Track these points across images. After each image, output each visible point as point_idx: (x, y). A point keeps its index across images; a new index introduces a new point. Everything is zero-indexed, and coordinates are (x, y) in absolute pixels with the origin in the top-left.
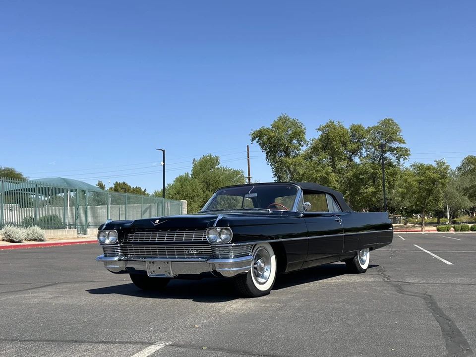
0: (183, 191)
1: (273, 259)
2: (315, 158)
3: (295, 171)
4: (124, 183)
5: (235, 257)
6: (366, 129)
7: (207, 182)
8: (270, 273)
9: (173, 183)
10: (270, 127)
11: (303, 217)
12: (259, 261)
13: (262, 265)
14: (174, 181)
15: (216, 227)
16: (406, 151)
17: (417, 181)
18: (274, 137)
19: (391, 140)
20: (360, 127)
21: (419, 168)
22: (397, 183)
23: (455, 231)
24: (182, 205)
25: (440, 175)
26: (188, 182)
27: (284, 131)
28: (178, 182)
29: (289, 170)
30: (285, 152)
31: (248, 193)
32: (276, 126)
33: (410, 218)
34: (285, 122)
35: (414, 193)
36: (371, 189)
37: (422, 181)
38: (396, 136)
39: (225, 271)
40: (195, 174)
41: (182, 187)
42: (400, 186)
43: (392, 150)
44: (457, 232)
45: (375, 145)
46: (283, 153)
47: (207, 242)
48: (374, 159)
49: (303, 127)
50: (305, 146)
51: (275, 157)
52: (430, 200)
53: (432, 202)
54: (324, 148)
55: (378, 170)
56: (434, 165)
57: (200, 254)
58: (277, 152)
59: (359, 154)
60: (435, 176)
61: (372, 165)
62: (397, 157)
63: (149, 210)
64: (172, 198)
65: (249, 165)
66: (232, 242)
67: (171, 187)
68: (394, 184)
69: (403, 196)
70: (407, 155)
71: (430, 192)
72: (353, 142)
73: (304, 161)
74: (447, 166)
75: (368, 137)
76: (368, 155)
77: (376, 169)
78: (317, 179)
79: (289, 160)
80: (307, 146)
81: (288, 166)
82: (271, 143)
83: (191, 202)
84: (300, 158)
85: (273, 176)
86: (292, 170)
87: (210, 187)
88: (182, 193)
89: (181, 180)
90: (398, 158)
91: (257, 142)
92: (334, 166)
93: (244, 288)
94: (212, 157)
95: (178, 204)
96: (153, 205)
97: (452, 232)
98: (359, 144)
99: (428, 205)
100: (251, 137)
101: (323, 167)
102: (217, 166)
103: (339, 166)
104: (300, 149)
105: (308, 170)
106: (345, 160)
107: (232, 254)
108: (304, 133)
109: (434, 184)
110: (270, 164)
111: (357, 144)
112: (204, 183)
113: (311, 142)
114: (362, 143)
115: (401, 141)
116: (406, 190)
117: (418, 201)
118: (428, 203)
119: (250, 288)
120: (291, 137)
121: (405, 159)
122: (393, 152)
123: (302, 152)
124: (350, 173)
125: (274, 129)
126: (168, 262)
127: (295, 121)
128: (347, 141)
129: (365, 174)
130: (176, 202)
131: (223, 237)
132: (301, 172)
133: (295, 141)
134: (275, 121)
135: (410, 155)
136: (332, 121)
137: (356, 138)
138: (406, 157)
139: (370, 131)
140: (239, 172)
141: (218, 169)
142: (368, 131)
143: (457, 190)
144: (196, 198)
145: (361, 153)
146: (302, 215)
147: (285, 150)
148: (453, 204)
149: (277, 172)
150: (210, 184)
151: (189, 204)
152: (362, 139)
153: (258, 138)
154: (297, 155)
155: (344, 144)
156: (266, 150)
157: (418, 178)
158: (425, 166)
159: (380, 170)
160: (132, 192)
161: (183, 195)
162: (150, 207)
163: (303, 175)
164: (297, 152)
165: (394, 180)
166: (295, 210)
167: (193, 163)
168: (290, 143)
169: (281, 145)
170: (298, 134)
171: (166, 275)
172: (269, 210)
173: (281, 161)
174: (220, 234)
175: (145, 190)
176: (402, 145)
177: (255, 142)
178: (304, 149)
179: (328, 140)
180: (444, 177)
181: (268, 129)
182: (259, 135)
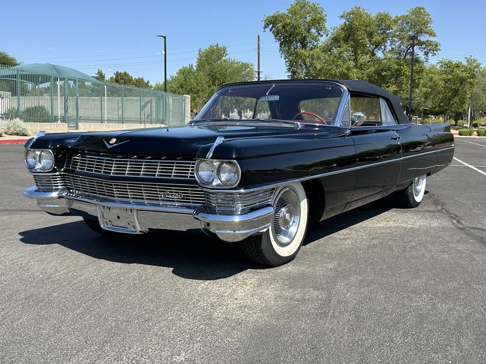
0: (187, 85)
1: (304, 205)
2: (335, 51)
3: (311, 65)
4: (125, 73)
5: (244, 212)
6: (393, 18)
7: (213, 76)
8: (299, 227)
9: (175, 75)
10: (286, 12)
11: (350, 135)
12: (283, 209)
13: (287, 215)
14: (177, 73)
15: (212, 158)
16: (436, 45)
17: (444, 80)
18: (290, 24)
19: (421, 32)
20: (386, 15)
21: (447, 66)
22: (422, 81)
23: (478, 135)
24: (184, 100)
25: (469, 73)
26: (192, 75)
27: (302, 18)
28: (182, 74)
29: (305, 64)
30: (301, 43)
31: (266, 95)
32: (293, 12)
33: (426, 119)
34: (303, 7)
35: (439, 93)
36: (393, 88)
37: (449, 80)
38: (426, 28)
39: (225, 233)
40: (201, 65)
41: (186, 80)
42: (425, 86)
43: (421, 44)
44: (480, 137)
45: (402, 37)
46: (299, 44)
47: (195, 182)
48: (400, 54)
49: (324, 13)
50: (324, 36)
51: (289, 49)
52: (455, 102)
53: (457, 104)
54: (346, 39)
55: (403, 66)
56: (464, 63)
57: (184, 199)
58: (292, 42)
59: (383, 47)
60: (464, 74)
61: (397, 60)
62: (425, 52)
63: (149, 104)
64: (175, 92)
65: (259, 57)
66: (241, 186)
67: (174, 80)
68: (419, 83)
69: (426, 96)
70: (437, 50)
71: (456, 92)
72: (378, 34)
73: (323, 54)
74: (479, 64)
75: (395, 28)
76: (393, 49)
77: (401, 66)
78: (335, 75)
79: (306, 53)
80: (327, 36)
81: (304, 59)
82: (286, 32)
83: (195, 97)
84: (318, 50)
85: (286, 71)
86: (308, 64)
87: (217, 82)
88: (185, 87)
89: (185, 73)
90: (426, 54)
91: (271, 30)
92: (356, 60)
93: (257, 254)
94: (219, 46)
95: (182, 99)
96: (154, 99)
97: (474, 137)
98: (385, 35)
99: (452, 107)
100: (263, 24)
101: (344, 61)
102: (224, 58)
103: (361, 61)
104: (319, 40)
105: (326, 65)
106: (367, 54)
107: (239, 207)
108: (325, 21)
109: (461, 83)
110: (283, 56)
111: (382, 36)
112: (210, 77)
113: (332, 31)
114: (387, 34)
115: (432, 34)
116: (430, 90)
117: (442, 102)
118: (453, 104)
119: (267, 256)
120: (309, 25)
121: (434, 54)
122: (422, 45)
123: (320, 44)
124: (372, 69)
125: (290, 15)
126: (131, 210)
127: (315, 5)
128: (374, 32)
129: (388, 70)
130: (179, 97)
131: (224, 177)
132: (319, 67)
133: (313, 30)
134: (292, 5)
135: (440, 50)
136: (358, 7)
137: (382, 29)
138: (435, 52)
139: (398, 20)
140: (248, 65)
141: (225, 61)
142: (396, 22)
143: (483, 90)
144: (200, 93)
145: (385, 47)
146: (348, 132)
147: (302, 41)
148: (477, 107)
149: (292, 66)
150: (216, 78)
151: (193, 100)
152: (388, 30)
153: (271, 26)
154: (315, 46)
155: (370, 35)
156: (280, 40)
157: (444, 76)
158: (454, 63)
159: (405, 67)
160: (134, 84)
161: (186, 89)
162: (151, 101)
163: (320, 70)
164: (316, 43)
165: (419, 78)
166: (338, 124)
167: (199, 53)
168: (308, 32)
169: (297, 34)
170: (318, 22)
171: (130, 230)
172: (299, 123)
173: (296, 54)
174: (219, 170)
175: (148, 82)
176: (432, 39)
177: (268, 30)
178: (323, 40)
179: (352, 29)
180: (473, 76)
181: (284, 14)
182: (272, 22)
